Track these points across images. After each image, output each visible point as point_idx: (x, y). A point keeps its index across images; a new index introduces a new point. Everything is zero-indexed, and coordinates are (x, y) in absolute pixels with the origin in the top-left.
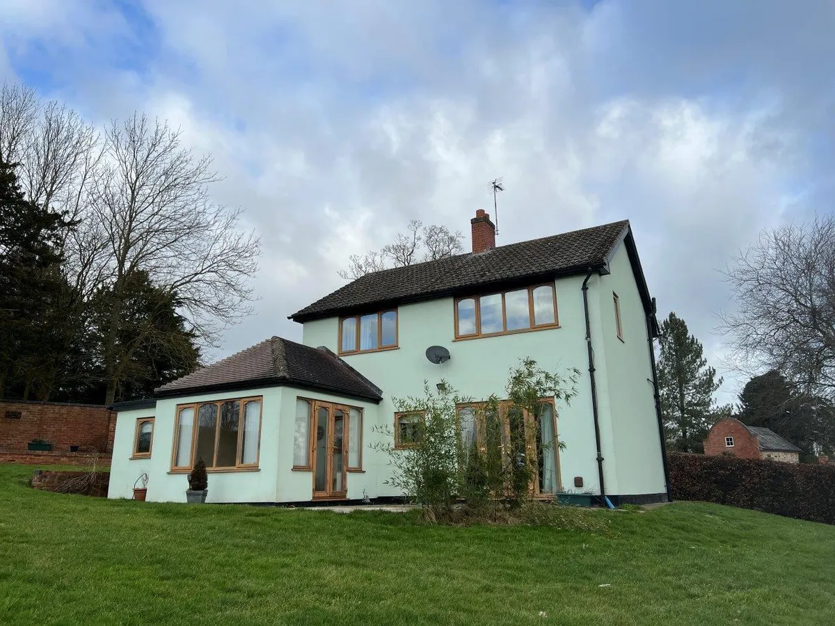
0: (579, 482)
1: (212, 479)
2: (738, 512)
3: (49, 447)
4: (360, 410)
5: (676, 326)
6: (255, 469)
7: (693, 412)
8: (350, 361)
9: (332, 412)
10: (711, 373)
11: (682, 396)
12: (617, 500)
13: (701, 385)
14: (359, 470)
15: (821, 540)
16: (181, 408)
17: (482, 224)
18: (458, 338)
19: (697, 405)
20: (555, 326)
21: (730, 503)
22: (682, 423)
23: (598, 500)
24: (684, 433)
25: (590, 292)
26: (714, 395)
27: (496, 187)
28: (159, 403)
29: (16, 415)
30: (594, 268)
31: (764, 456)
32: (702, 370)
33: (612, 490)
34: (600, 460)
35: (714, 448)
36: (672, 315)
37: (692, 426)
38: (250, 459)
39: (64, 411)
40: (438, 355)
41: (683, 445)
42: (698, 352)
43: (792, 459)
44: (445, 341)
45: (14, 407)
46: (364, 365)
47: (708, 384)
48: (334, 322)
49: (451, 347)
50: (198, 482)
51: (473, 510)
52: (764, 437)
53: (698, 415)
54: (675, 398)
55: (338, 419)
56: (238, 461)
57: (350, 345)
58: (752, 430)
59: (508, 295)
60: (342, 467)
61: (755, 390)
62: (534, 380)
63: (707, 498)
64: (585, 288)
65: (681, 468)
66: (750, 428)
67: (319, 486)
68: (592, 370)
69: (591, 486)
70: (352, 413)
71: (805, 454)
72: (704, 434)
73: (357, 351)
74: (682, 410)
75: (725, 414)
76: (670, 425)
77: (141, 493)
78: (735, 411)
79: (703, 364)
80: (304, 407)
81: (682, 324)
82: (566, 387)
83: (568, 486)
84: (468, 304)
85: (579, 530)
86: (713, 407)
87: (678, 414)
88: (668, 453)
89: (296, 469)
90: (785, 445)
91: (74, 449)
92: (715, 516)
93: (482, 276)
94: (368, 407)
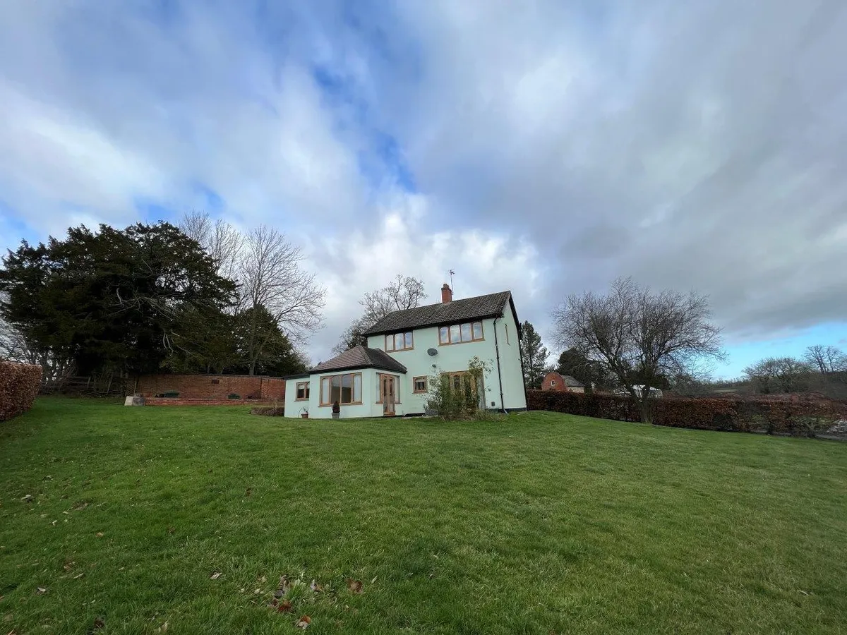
0: (493, 404)
1: (341, 408)
2: (555, 413)
3: (237, 397)
4: (398, 377)
5: (529, 328)
6: (360, 403)
7: (536, 369)
8: (390, 354)
9: (389, 378)
10: (545, 350)
11: (531, 362)
12: (507, 410)
13: (540, 356)
14: (399, 403)
15: (584, 422)
16: (323, 379)
17: (446, 291)
18: (441, 345)
19: (538, 366)
20: (483, 339)
21: (553, 411)
22: (532, 374)
23: (501, 411)
24: (532, 379)
25: (497, 325)
26: (546, 361)
27: (452, 273)
28: (311, 376)
29: (216, 382)
30: (498, 315)
31: (569, 389)
32: (541, 348)
33: (506, 407)
34: (502, 395)
35: (545, 387)
36: (526, 322)
37: (536, 376)
38: (357, 399)
39: (240, 379)
40: (433, 352)
41: (532, 386)
42: (539, 340)
43: (580, 390)
44: (435, 346)
45: (215, 378)
46: (397, 357)
47: (543, 356)
48: (383, 337)
49: (438, 349)
50: (336, 410)
51: (457, 416)
52: (568, 380)
53: (539, 370)
54: (528, 362)
55: (391, 380)
56: (352, 401)
57: (390, 347)
58: (563, 377)
59: (462, 325)
60: (393, 402)
61: (564, 359)
62: (477, 364)
63: (543, 409)
64: (494, 324)
65: (532, 397)
66: (562, 376)
67: (386, 409)
68: (498, 358)
69: (498, 405)
70: (396, 378)
71: (587, 388)
72: (541, 379)
73: (394, 350)
74: (531, 368)
75: (552, 369)
76: (526, 376)
77: (306, 416)
78: (556, 368)
79: (541, 345)
80: (378, 376)
81: (531, 326)
82: (488, 366)
83: (489, 405)
84: (445, 329)
85: (498, 421)
86: (545, 366)
87: (529, 370)
88: (527, 390)
89: (377, 403)
90: (577, 383)
91: (249, 398)
92: (546, 415)
93: (451, 317)
94: (401, 375)
